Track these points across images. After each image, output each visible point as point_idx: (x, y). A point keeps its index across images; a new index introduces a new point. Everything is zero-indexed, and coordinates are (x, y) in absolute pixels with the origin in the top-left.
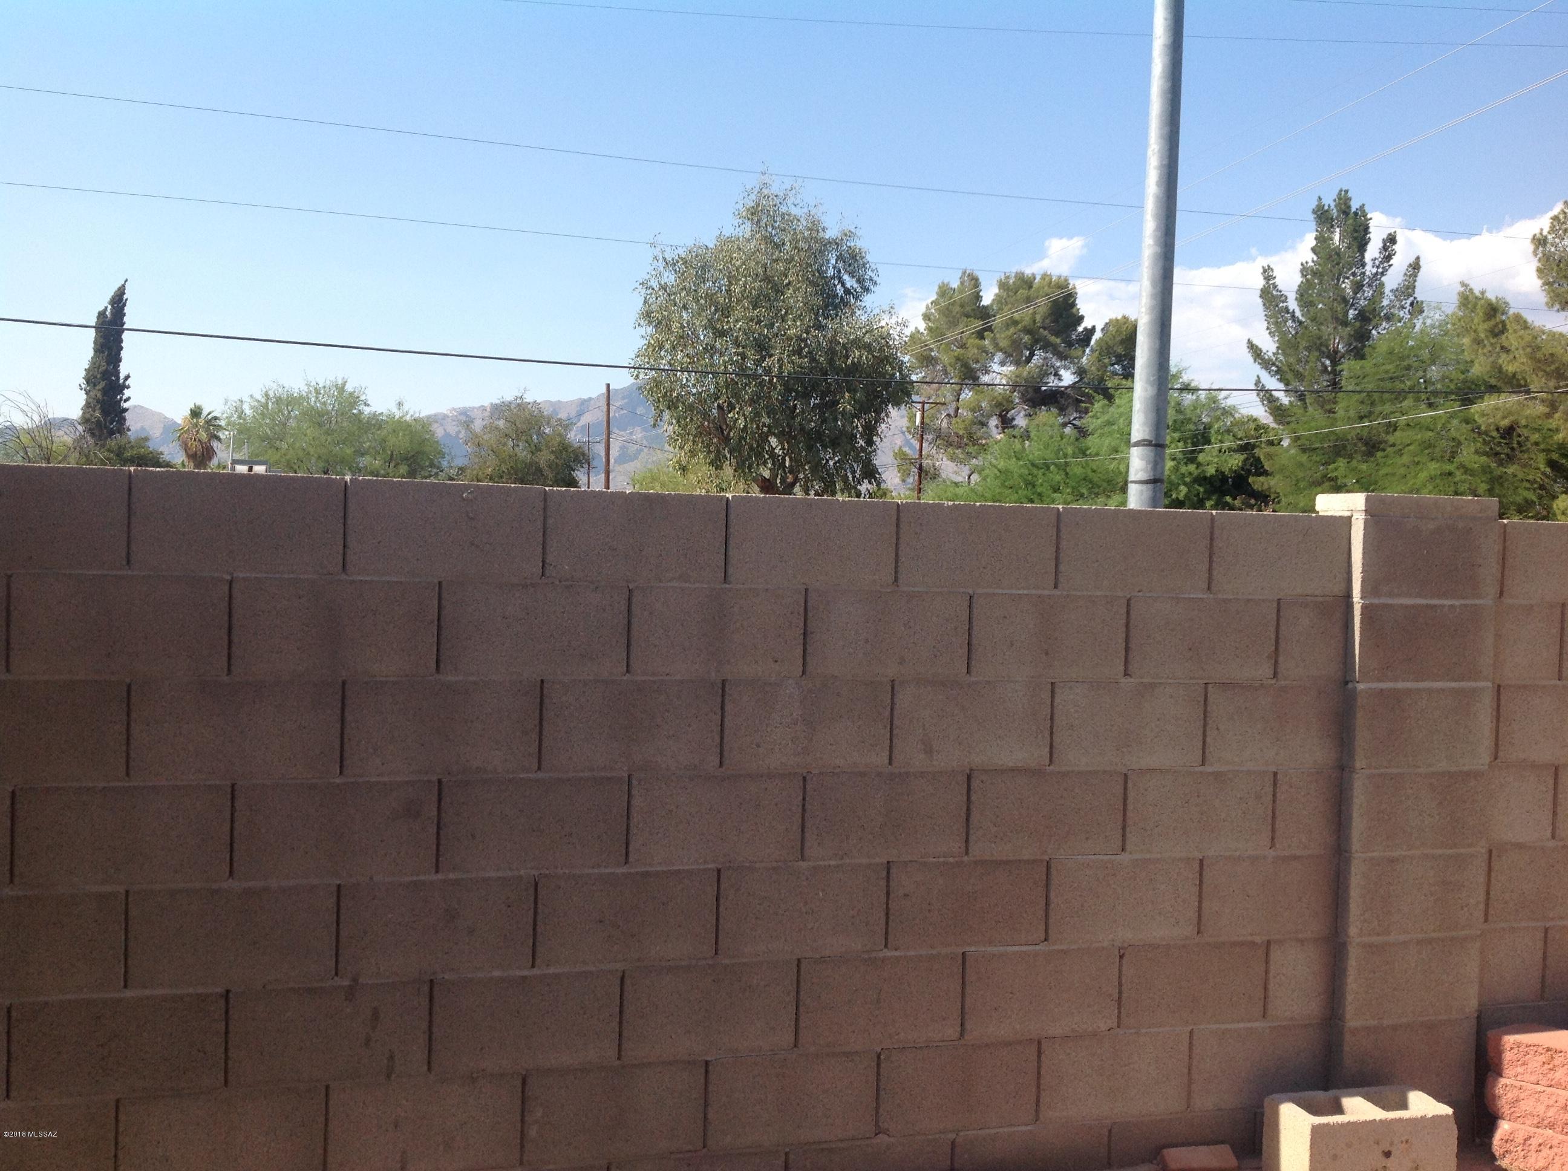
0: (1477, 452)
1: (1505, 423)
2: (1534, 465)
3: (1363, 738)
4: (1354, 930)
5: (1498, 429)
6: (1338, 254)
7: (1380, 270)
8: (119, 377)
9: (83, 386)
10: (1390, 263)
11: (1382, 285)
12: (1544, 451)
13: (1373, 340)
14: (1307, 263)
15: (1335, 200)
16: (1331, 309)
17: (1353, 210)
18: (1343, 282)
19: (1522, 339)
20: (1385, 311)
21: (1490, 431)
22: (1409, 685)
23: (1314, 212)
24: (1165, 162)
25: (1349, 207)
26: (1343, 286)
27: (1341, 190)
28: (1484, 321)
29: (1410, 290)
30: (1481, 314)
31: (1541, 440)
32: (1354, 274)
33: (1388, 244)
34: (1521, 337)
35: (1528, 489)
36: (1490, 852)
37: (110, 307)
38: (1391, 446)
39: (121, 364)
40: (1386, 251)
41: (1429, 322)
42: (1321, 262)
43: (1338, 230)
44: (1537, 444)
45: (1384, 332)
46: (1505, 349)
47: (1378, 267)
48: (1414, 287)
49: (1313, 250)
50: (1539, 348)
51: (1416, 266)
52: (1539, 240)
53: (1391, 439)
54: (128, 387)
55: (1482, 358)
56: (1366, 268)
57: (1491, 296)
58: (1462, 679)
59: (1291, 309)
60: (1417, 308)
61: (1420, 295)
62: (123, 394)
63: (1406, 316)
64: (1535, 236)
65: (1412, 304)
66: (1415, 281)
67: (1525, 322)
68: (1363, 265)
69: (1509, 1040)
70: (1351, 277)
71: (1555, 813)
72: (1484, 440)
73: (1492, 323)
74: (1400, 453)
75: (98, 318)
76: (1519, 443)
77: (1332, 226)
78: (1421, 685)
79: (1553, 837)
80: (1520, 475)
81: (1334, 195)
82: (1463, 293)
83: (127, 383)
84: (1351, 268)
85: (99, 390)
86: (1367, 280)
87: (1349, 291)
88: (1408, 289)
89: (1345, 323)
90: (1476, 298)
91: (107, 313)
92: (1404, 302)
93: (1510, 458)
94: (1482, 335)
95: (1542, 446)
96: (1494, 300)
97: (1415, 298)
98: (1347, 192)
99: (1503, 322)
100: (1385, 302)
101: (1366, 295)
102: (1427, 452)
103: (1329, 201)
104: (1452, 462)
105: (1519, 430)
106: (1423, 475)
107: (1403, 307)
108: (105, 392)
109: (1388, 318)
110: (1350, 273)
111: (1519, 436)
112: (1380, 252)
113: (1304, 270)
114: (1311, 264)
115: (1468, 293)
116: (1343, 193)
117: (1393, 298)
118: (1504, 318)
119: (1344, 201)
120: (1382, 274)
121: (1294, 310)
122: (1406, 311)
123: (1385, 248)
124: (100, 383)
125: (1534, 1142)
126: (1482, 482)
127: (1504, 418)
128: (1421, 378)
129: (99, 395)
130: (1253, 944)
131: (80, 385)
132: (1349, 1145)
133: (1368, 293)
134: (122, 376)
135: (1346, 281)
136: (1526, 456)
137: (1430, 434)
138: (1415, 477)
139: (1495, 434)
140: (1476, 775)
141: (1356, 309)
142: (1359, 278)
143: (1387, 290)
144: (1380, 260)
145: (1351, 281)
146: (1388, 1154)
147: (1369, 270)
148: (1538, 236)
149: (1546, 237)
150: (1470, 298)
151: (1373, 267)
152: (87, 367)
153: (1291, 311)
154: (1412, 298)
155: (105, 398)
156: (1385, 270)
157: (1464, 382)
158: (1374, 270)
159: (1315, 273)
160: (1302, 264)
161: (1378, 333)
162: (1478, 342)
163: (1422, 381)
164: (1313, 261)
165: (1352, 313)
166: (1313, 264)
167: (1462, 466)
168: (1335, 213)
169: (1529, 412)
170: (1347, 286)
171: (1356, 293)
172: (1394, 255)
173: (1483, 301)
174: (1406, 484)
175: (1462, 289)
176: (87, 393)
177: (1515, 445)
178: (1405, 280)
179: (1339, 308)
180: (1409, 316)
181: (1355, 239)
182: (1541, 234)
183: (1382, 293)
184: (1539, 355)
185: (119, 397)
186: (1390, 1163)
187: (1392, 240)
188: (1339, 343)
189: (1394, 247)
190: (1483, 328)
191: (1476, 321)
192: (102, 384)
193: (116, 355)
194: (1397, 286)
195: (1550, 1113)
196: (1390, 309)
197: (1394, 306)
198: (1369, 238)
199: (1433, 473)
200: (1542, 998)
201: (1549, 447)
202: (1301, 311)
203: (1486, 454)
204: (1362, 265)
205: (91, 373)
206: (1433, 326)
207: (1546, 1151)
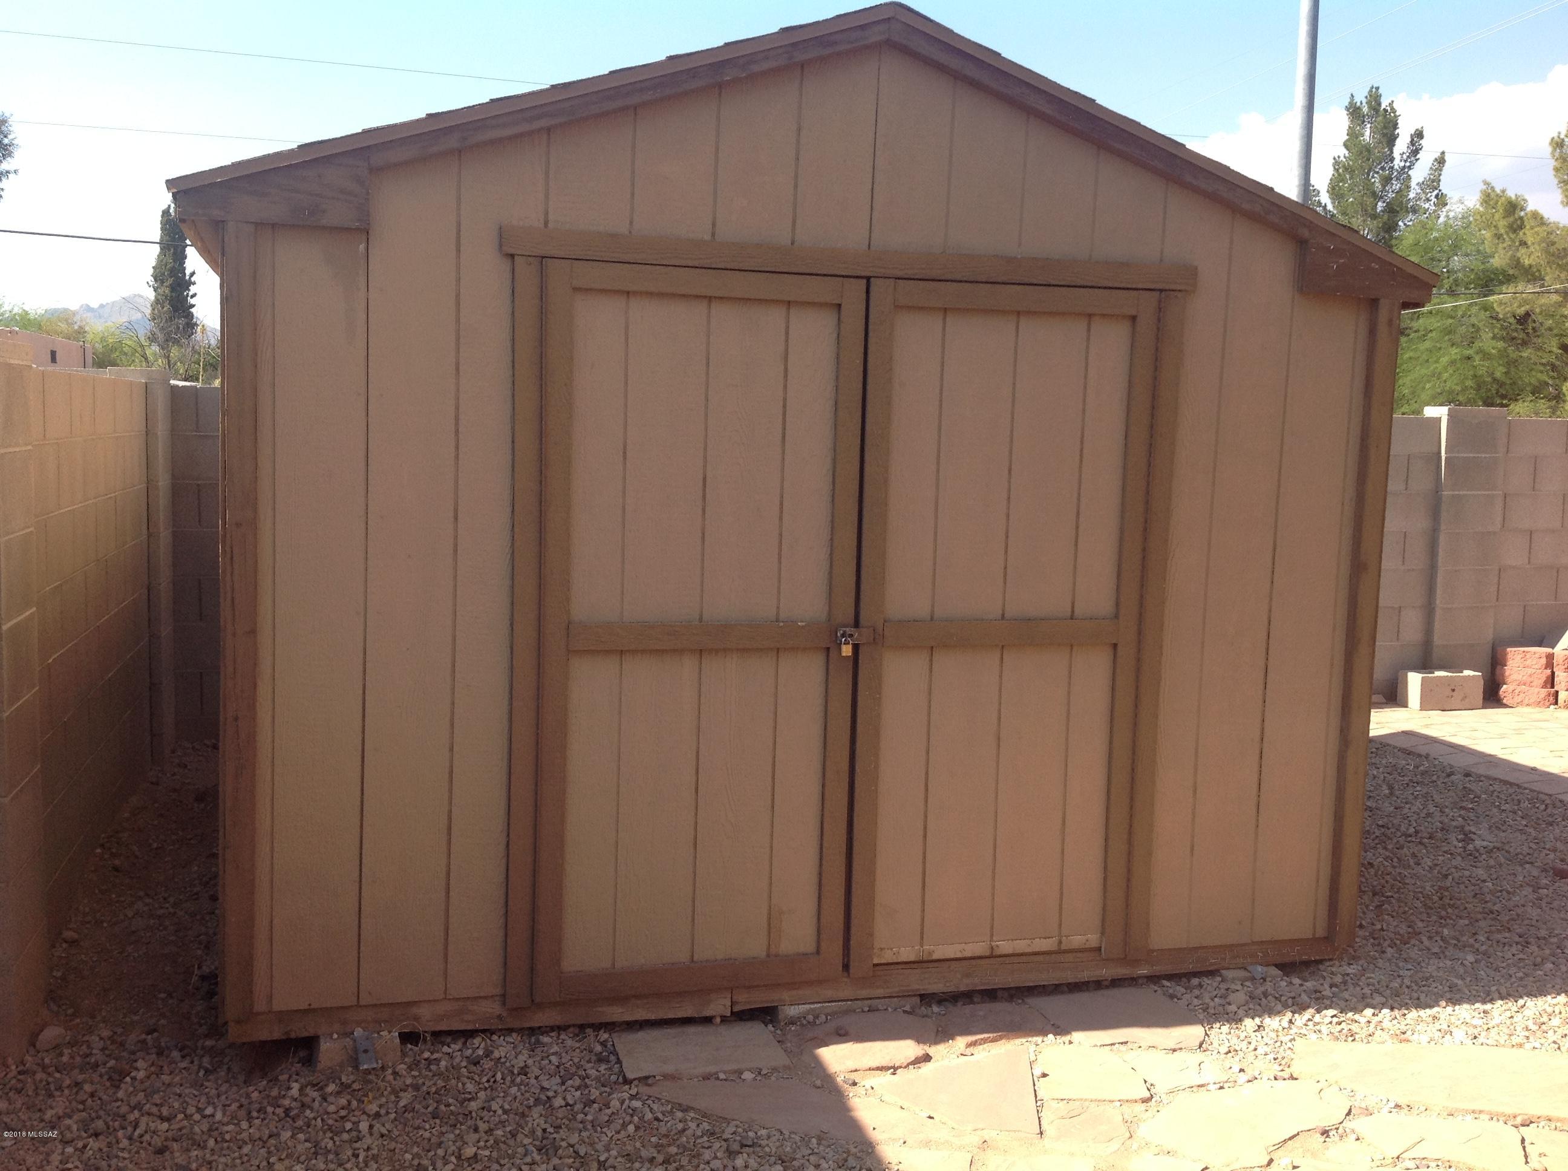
0: (1494, 338)
1: (1521, 311)
2: (1548, 349)
3: (1444, 515)
4: (1439, 601)
5: (1515, 317)
6: (1368, 150)
7: (1408, 164)
8: (185, 274)
9: (151, 283)
10: (1417, 157)
11: (1409, 177)
12: (1556, 335)
13: (1400, 231)
14: (1339, 157)
15: (1366, 97)
16: (1361, 204)
17: (1383, 106)
18: (1373, 177)
19: (1538, 235)
20: (1411, 203)
21: (1507, 318)
22: (1465, 492)
23: (1347, 109)
24: (1303, 182)
25: (1380, 104)
26: (1373, 180)
27: (1372, 87)
28: (1504, 218)
29: (1435, 184)
30: (1501, 211)
31: (1554, 325)
32: (1383, 169)
33: (1415, 139)
34: (1537, 233)
35: (1541, 372)
36: (1500, 569)
37: (173, 205)
38: (1416, 332)
39: (186, 261)
40: (1413, 146)
41: (1451, 214)
42: (1353, 158)
43: (1369, 126)
44: (1550, 329)
45: (1410, 223)
46: (1523, 243)
47: (1406, 161)
48: (1440, 181)
49: (1346, 145)
50: (1553, 243)
51: (1441, 161)
52: (1557, 144)
53: (1415, 325)
54: (194, 283)
55: (1502, 252)
56: (1394, 163)
57: (1511, 194)
58: (1488, 490)
59: (1323, 203)
60: (1442, 201)
61: (1444, 187)
62: (189, 290)
63: (1431, 208)
64: (1553, 138)
65: (1437, 196)
66: (1440, 175)
67: (1542, 218)
68: (1392, 160)
69: (1508, 649)
70: (1381, 171)
71: (1530, 553)
72: (1502, 325)
73: (1511, 219)
74: (1423, 338)
75: (162, 216)
76: (1534, 329)
77: (1364, 121)
78: (1469, 493)
79: (1529, 563)
80: (1534, 358)
81: (1365, 92)
82: (1485, 191)
83: (193, 279)
84: (1380, 163)
85: (167, 287)
86: (1395, 174)
87: (1378, 186)
88: (1433, 183)
89: (1374, 216)
90: (1497, 195)
91: (171, 211)
92: (1430, 194)
93: (1525, 343)
94: (1502, 231)
95: (1555, 331)
96: (1513, 197)
97: (1440, 191)
98: (1377, 88)
99: (1521, 218)
100: (1412, 195)
101: (1394, 188)
102: (1447, 338)
103: (1361, 98)
104: (1472, 347)
105: (1533, 317)
106: (1444, 360)
107: (1428, 200)
108: (173, 288)
109: (1415, 210)
110: (1379, 167)
111: (1534, 321)
112: (1408, 147)
113: (1336, 163)
114: (1342, 158)
115: (1490, 191)
116: (1374, 90)
117: (1420, 191)
118: (1522, 214)
119: (1374, 97)
120: (1410, 168)
121: (1325, 204)
122: (1432, 203)
123: (1412, 143)
124: (167, 280)
125: (1517, 691)
126: (1500, 365)
127: (1520, 306)
128: (1444, 268)
129: (167, 291)
130: (1392, 608)
131: (148, 283)
132: (1437, 685)
133: (1396, 186)
134: (188, 272)
135: (1376, 175)
136: (1540, 340)
137: (1450, 321)
138: (1437, 362)
139: (1512, 320)
140: (1495, 533)
141: (1384, 202)
142: (1387, 172)
143: (1413, 184)
144: (1408, 154)
145: (1380, 176)
146: (1453, 690)
147: (1398, 163)
148: (1556, 138)
149: (1563, 140)
150: (1493, 195)
151: (1401, 161)
152: (154, 264)
153: (1323, 205)
154: (1436, 192)
155: (174, 294)
156: (1412, 164)
157: (1483, 271)
158: (1402, 164)
159: (1346, 169)
160: (1334, 159)
161: (1405, 224)
162: (1499, 236)
163: (1445, 270)
164: (1345, 157)
165: (1380, 205)
166: (1344, 160)
167: (1480, 351)
168: (1365, 110)
169: (1543, 301)
170: (1376, 180)
171: (1384, 186)
172: (1421, 149)
173: (1503, 198)
174: (1428, 368)
175: (1485, 187)
176: (155, 291)
177: (1530, 331)
178: (1431, 174)
179: (1369, 201)
180: (1434, 208)
181: (1384, 135)
182: (1559, 137)
183: (1409, 187)
184: (1552, 249)
185: (185, 293)
186: (1454, 694)
187: (1419, 134)
188: (1368, 234)
189: (1421, 142)
190: (1502, 224)
191: (1497, 216)
192: (170, 281)
193: (181, 252)
194: (1423, 180)
195: (1524, 678)
196: (1416, 201)
197: (1420, 199)
198: (1398, 134)
199: (1454, 357)
200: (1522, 637)
201: (1562, 332)
202: (1332, 203)
203: (1503, 339)
204: (1390, 160)
205: (158, 270)
206: (1455, 218)
207: (1522, 695)
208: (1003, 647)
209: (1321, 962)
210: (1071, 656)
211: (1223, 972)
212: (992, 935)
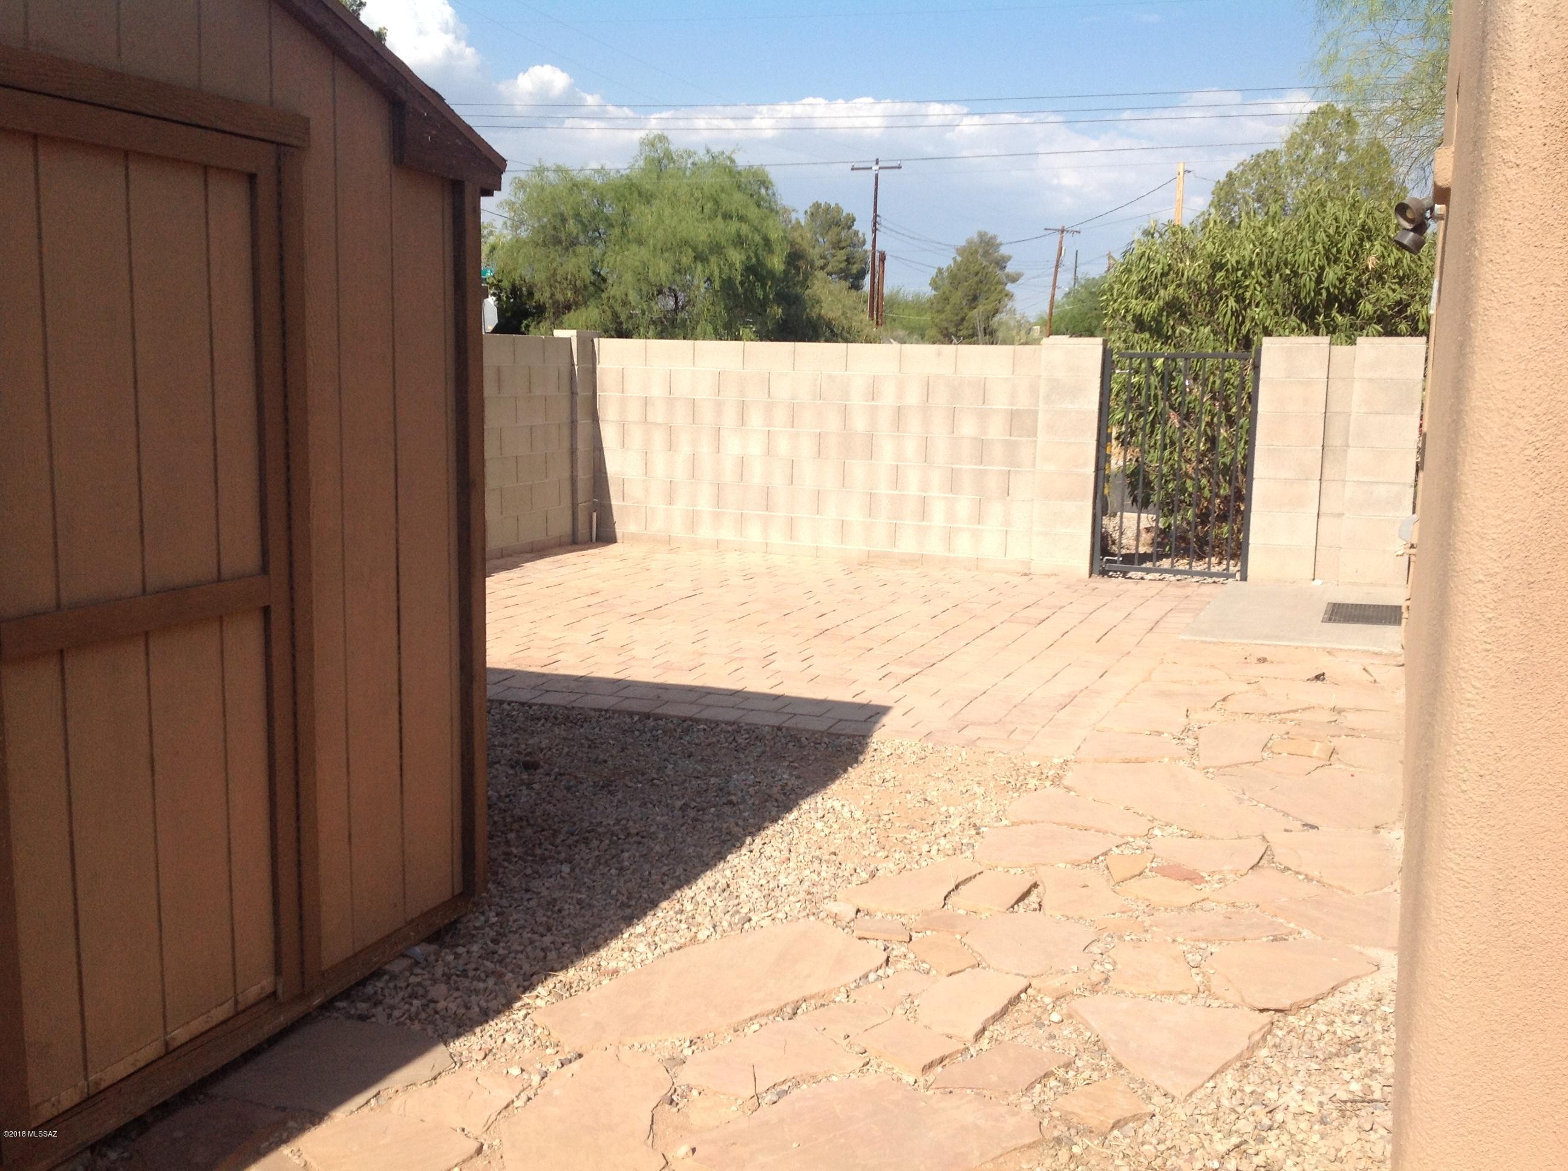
208: (147, 633)
209: (456, 921)
210: (221, 631)
211: (387, 967)
212: (165, 1027)
